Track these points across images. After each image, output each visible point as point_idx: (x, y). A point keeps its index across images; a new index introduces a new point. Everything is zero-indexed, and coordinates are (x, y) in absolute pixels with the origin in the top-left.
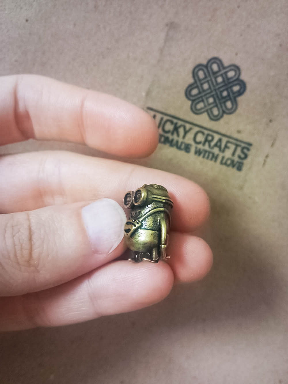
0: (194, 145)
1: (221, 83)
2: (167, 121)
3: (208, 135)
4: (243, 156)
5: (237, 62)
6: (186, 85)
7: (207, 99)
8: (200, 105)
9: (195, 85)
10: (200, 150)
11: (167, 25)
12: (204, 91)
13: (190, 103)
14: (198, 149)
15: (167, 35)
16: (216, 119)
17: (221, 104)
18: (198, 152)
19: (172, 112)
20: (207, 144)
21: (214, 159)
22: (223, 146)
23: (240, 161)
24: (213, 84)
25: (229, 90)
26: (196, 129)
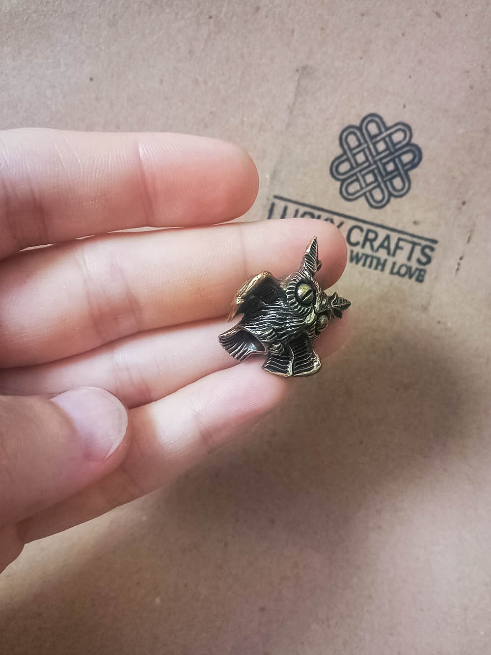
5: (406, 120)
6: (332, 159)
11: (297, 71)
13: (338, 184)
15: (298, 85)
19: (311, 200)
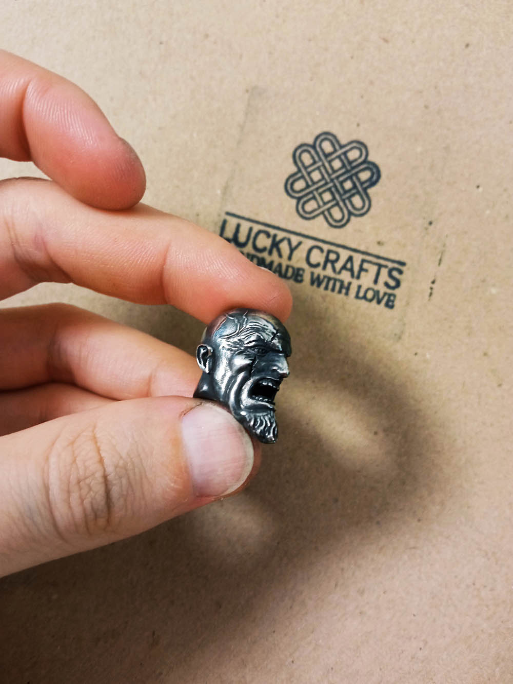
0: (308, 270)
1: (340, 169)
2: (259, 232)
3: (329, 252)
4: (392, 283)
5: (361, 138)
6: (286, 176)
7: (320, 194)
8: (311, 206)
9: (299, 175)
10: (319, 276)
11: (247, 91)
12: (314, 183)
13: (294, 202)
14: (315, 276)
15: (249, 105)
16: (340, 225)
17: (344, 201)
18: (316, 281)
19: (266, 218)
20: (329, 266)
21: (344, 291)
22: (356, 269)
23: (389, 291)
24: (327, 172)
25: (354, 178)
26: (310, 243)
